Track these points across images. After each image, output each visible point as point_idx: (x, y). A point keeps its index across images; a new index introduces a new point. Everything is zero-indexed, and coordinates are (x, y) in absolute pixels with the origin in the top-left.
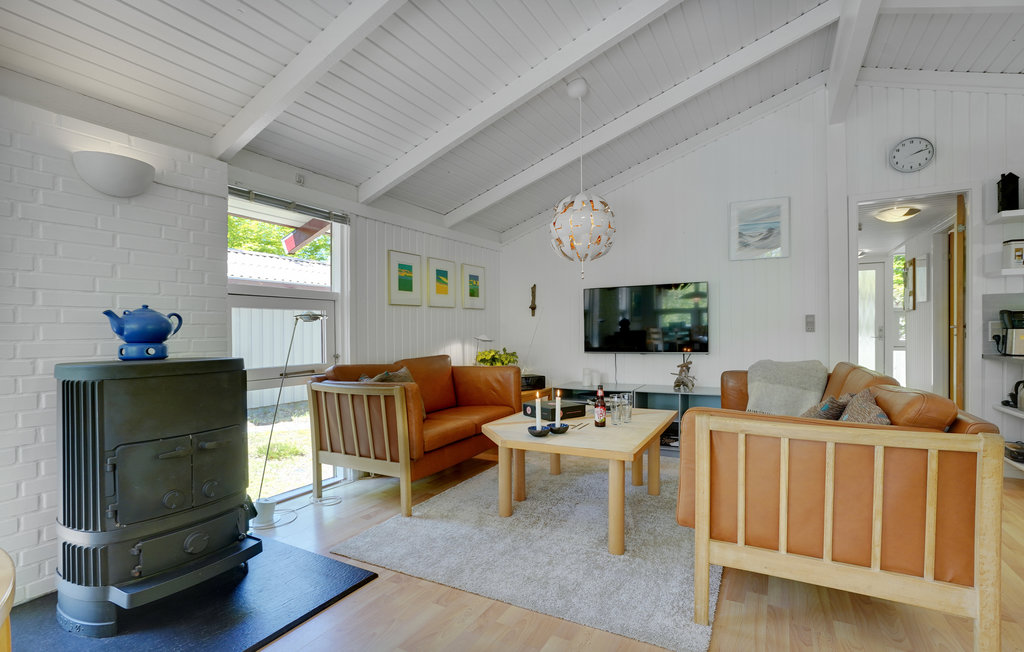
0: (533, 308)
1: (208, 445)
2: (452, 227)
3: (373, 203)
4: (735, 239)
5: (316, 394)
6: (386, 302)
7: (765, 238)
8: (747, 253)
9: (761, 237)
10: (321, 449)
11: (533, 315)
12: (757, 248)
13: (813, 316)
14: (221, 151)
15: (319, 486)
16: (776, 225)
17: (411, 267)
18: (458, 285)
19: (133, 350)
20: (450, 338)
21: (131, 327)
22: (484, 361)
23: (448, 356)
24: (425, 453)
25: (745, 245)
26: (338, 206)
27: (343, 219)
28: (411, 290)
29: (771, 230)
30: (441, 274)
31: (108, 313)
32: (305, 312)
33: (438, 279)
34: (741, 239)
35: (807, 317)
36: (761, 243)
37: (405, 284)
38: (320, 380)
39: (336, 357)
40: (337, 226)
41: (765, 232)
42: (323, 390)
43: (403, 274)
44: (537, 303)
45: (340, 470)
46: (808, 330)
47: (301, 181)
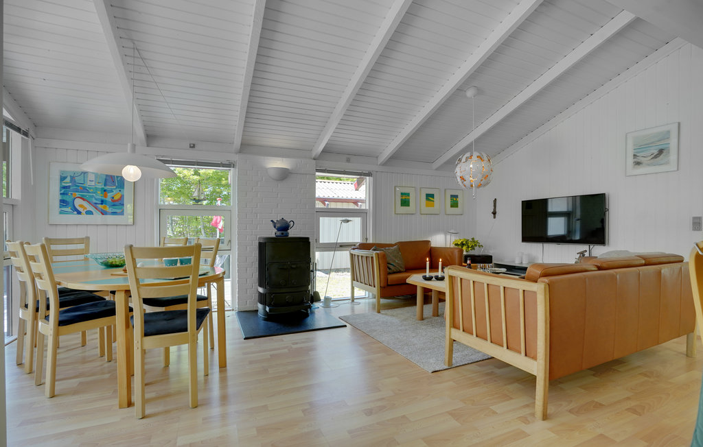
0: (494, 213)
1: (293, 266)
2: (436, 169)
3: (385, 164)
4: (631, 160)
5: (352, 255)
6: (393, 212)
7: (656, 157)
8: (641, 170)
9: (653, 156)
10: (354, 280)
11: (495, 217)
12: (649, 165)
13: (700, 218)
14: (313, 156)
15: (353, 299)
16: (665, 146)
17: (409, 194)
18: (443, 202)
19: (279, 233)
20: (437, 231)
21: (278, 225)
22: (456, 245)
23: (429, 241)
24: (388, 285)
25: (638, 163)
26: (366, 169)
27: (369, 174)
28: (409, 206)
29: (661, 151)
30: (430, 197)
31: (272, 221)
32: (344, 218)
33: (427, 199)
34: (635, 160)
35: (694, 218)
36: (652, 161)
37: (405, 203)
38: (354, 249)
39: (367, 239)
40: (367, 178)
41: (656, 152)
42: (357, 254)
43: (404, 198)
44: (497, 210)
45: (367, 292)
46: (695, 229)
47: (348, 160)
